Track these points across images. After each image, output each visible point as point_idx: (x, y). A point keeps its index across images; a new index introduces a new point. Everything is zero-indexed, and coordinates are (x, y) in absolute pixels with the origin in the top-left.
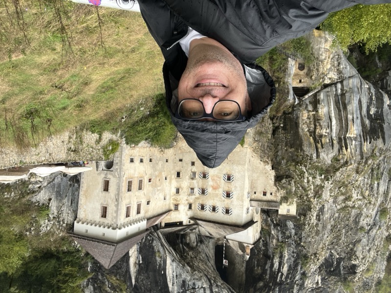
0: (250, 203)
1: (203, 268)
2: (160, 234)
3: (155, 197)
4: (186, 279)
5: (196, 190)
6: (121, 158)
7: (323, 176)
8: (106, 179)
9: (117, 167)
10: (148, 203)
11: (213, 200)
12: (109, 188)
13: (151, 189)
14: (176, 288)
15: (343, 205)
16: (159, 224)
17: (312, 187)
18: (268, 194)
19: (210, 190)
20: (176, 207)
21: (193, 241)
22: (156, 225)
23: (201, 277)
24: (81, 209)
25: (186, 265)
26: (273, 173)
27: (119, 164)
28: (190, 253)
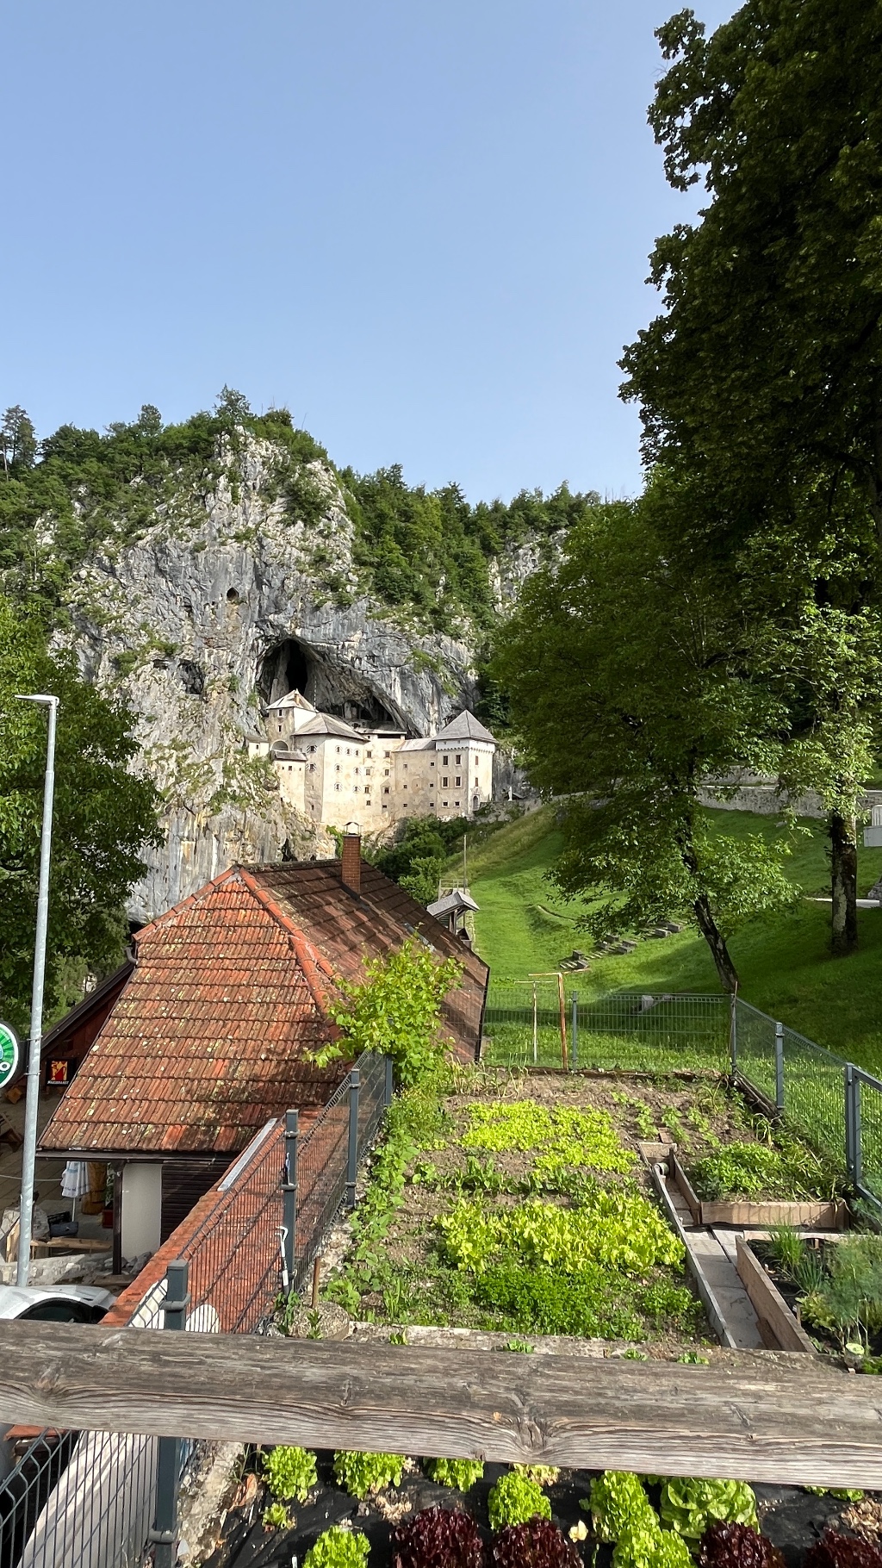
0: (306, 758)
3: (421, 769)
5: (363, 772)
7: (229, 790)
10: (433, 764)
13: (430, 778)
17: (239, 777)
19: (352, 772)
20: (388, 755)
24: (491, 763)
26: (282, 792)
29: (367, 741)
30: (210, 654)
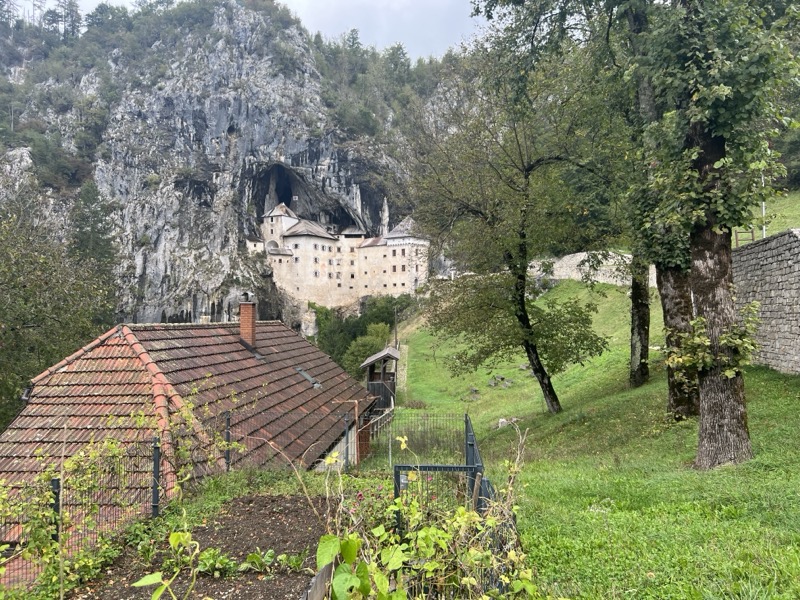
0: (293, 253)
2: (364, 230)
3: (377, 260)
4: (346, 195)
5: (335, 263)
6: (410, 286)
8: (417, 272)
9: (413, 280)
10: (385, 256)
11: (324, 256)
13: (384, 266)
14: (354, 191)
15: (201, 251)
18: (277, 260)
20: (352, 250)
21: (323, 216)
26: (275, 279)
29: (337, 240)
30: (217, 176)
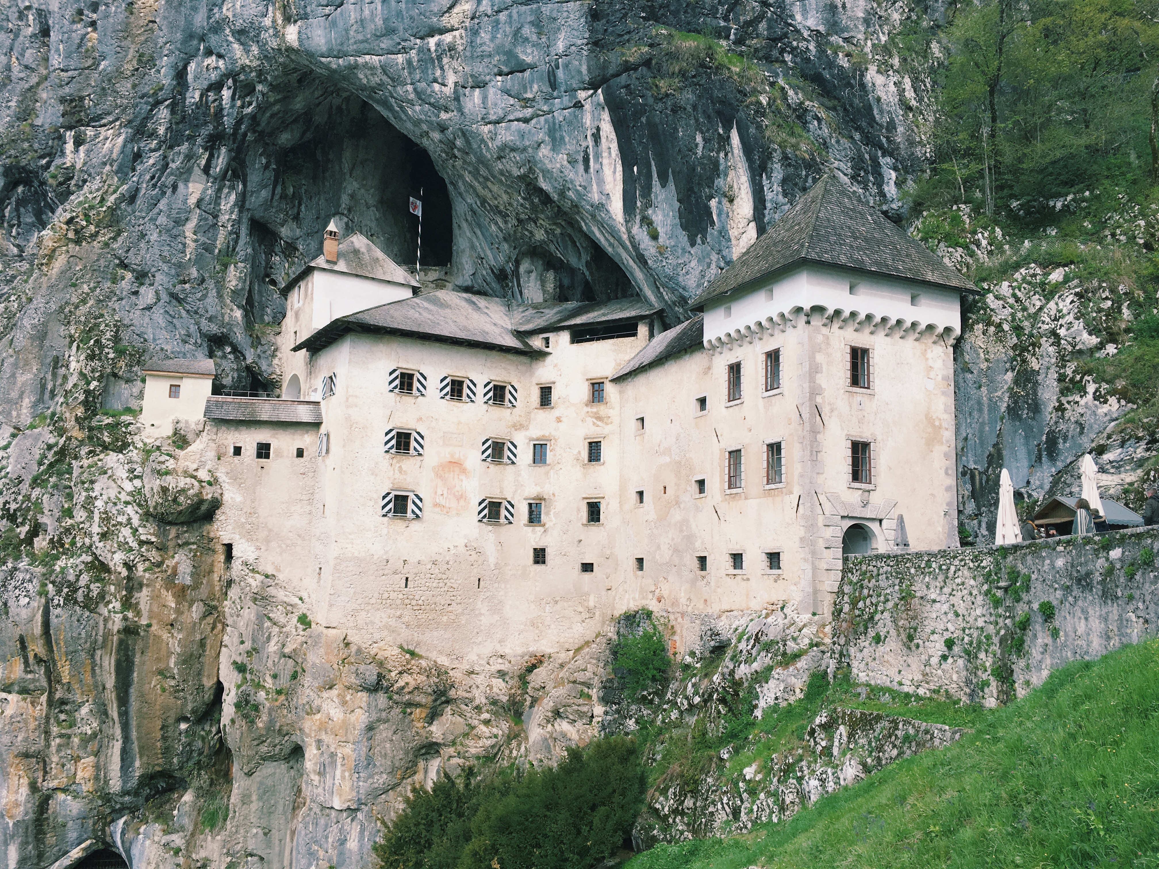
0: (319, 415)
1: (495, 188)
2: (652, 298)
3: (676, 428)
4: (553, 149)
5: (525, 456)
6: (815, 569)
8: (863, 486)
9: (829, 533)
10: (702, 404)
11: (459, 423)
12: (849, 452)
13: (696, 457)
14: (588, 120)
16: (656, 332)
18: (250, 450)
19: (474, 459)
20: (596, 394)
21: (533, 275)
22: (666, 327)
23: (500, 158)
24: (945, 378)
25: (555, 197)
26: (231, 528)
27: (821, 544)
28: (540, 235)
29: (539, 355)
30: (78, 142)
